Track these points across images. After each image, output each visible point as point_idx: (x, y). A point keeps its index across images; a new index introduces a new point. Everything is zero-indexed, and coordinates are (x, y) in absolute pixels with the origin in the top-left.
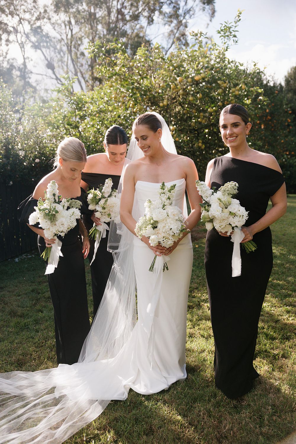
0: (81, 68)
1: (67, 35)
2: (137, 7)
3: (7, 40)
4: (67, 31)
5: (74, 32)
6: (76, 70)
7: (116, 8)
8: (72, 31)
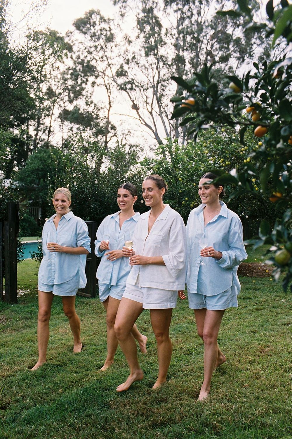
0: (166, 108)
1: (154, 77)
2: (228, 48)
3: (94, 83)
4: (154, 73)
5: (162, 74)
6: (160, 110)
7: (205, 50)
8: (159, 73)
